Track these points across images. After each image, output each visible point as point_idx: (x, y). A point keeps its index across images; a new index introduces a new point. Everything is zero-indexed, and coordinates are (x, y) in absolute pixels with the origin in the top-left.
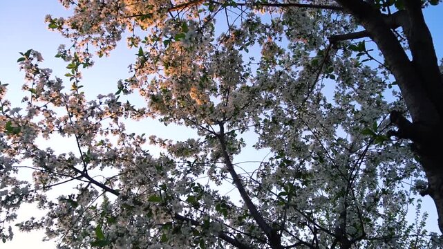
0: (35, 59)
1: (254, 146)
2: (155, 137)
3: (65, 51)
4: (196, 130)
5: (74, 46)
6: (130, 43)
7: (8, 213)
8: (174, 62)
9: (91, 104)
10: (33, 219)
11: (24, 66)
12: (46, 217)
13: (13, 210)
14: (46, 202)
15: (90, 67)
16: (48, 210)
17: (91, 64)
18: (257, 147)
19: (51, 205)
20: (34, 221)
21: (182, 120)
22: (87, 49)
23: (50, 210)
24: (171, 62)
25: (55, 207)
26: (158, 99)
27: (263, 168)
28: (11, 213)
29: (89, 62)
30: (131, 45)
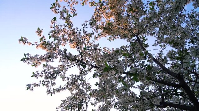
0: (58, 7)
1: (153, 45)
2: (106, 48)
3: (66, 9)
4: (126, 39)
5: (69, 6)
6: (91, 4)
7: (52, 82)
8: (114, 6)
9: (83, 25)
10: (61, 86)
11: (53, 10)
12: (67, 85)
13: (54, 81)
14: (66, 77)
15: (76, 16)
16: (67, 81)
17: (76, 15)
18: (155, 45)
19: (68, 78)
20: (61, 87)
21: (119, 36)
22: (74, 8)
23: (68, 81)
24: (113, 6)
25: (70, 79)
26: (106, 28)
27: (158, 56)
28: (53, 82)
29: (75, 13)
30: (91, 6)
